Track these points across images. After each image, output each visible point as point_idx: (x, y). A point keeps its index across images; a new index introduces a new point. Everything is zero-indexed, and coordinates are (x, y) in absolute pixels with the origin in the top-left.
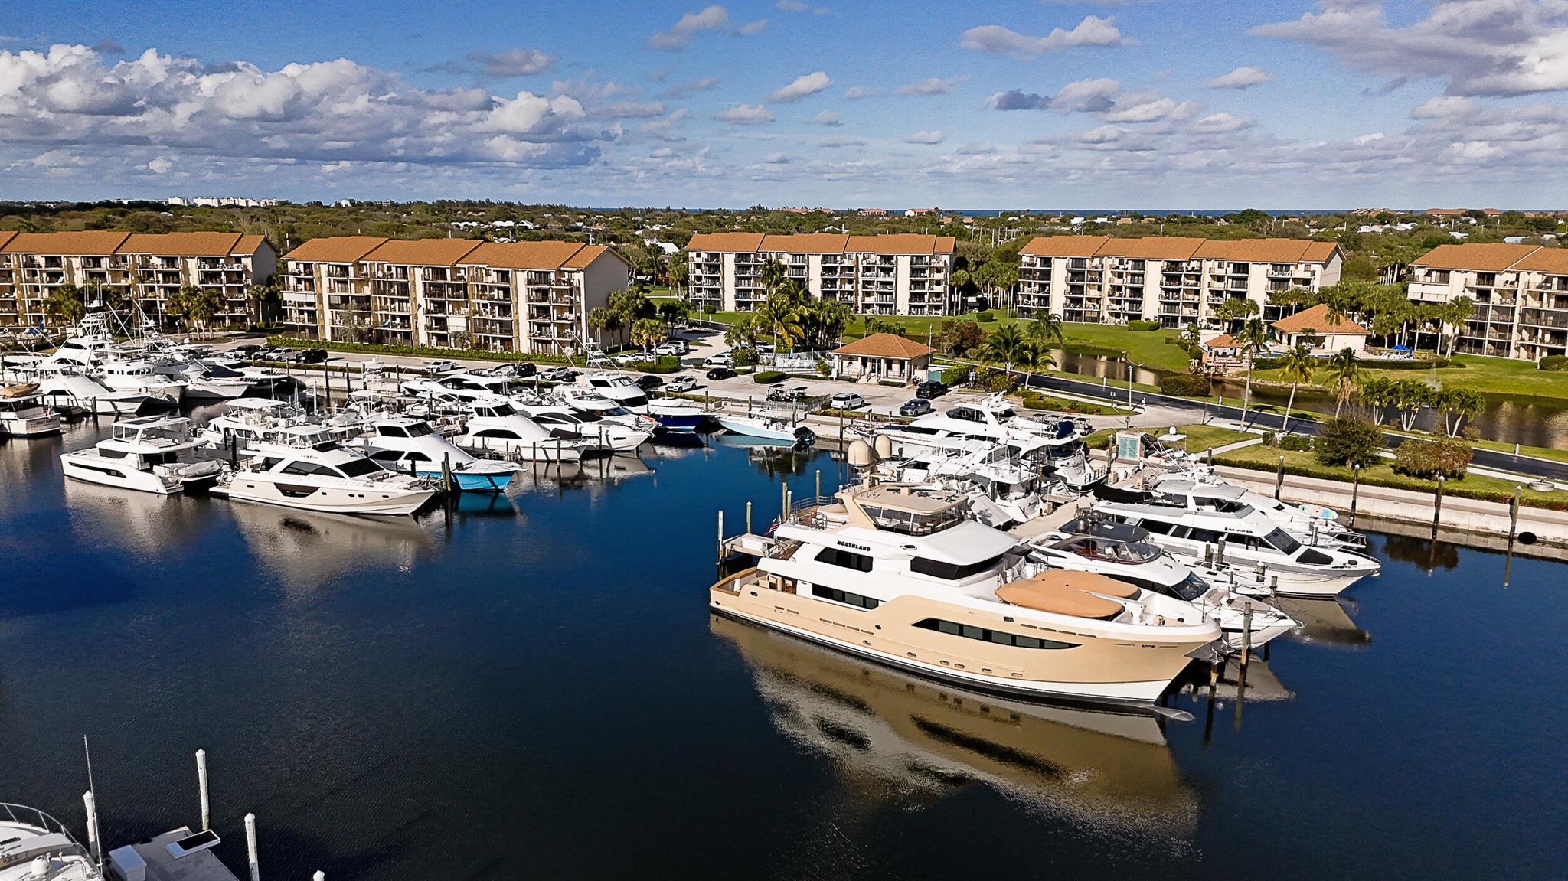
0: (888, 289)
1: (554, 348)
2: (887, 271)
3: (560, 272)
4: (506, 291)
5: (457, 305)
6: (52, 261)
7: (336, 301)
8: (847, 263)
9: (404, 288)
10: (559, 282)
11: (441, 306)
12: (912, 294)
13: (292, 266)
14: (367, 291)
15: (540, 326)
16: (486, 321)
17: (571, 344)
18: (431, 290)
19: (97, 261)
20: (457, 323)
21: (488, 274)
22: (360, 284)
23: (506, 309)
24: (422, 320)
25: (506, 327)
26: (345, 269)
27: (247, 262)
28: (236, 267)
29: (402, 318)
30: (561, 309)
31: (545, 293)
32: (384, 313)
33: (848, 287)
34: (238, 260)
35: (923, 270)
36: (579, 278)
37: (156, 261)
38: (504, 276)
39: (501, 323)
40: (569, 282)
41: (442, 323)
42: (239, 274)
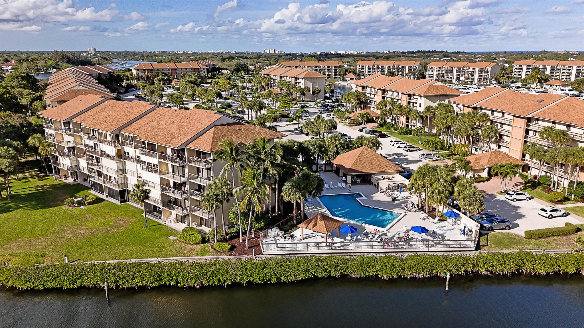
0: (569, 74)
1: (482, 83)
2: (569, 70)
3: (486, 68)
4: (473, 72)
5: (462, 75)
6: (382, 66)
7: (437, 74)
8: (558, 68)
9: (452, 72)
10: (485, 70)
11: (459, 75)
12: (576, 76)
13: (428, 67)
14: (443, 72)
15: (479, 79)
16: (468, 78)
17: (486, 82)
18: (457, 72)
19: (390, 67)
20: (462, 78)
21: (470, 68)
22: (442, 71)
23: (473, 76)
24: (455, 77)
25: (472, 79)
26: (440, 68)
27: (417, 67)
28: (415, 68)
29: (450, 77)
30: (485, 76)
31: (482, 72)
32: (447, 77)
33: (558, 74)
34: (415, 66)
35: (580, 70)
36: (489, 70)
37: (400, 66)
38: (474, 69)
39: (471, 78)
40: (487, 70)
41: (459, 78)
42: (415, 69)
